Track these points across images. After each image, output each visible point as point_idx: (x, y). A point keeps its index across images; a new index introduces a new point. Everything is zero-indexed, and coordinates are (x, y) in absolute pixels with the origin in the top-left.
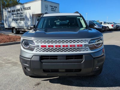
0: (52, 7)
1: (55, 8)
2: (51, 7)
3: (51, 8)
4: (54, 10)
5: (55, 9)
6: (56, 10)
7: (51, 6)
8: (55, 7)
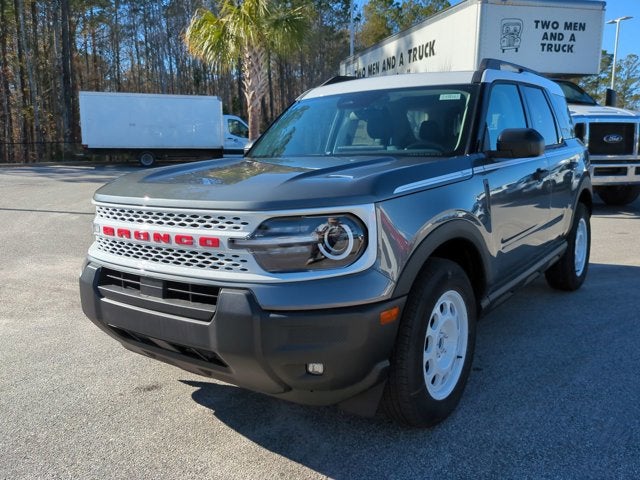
0: (550, 30)
1: (568, 34)
2: (541, 31)
3: (545, 36)
4: (566, 41)
5: (573, 38)
6: (576, 45)
7: (545, 25)
8: (568, 26)
